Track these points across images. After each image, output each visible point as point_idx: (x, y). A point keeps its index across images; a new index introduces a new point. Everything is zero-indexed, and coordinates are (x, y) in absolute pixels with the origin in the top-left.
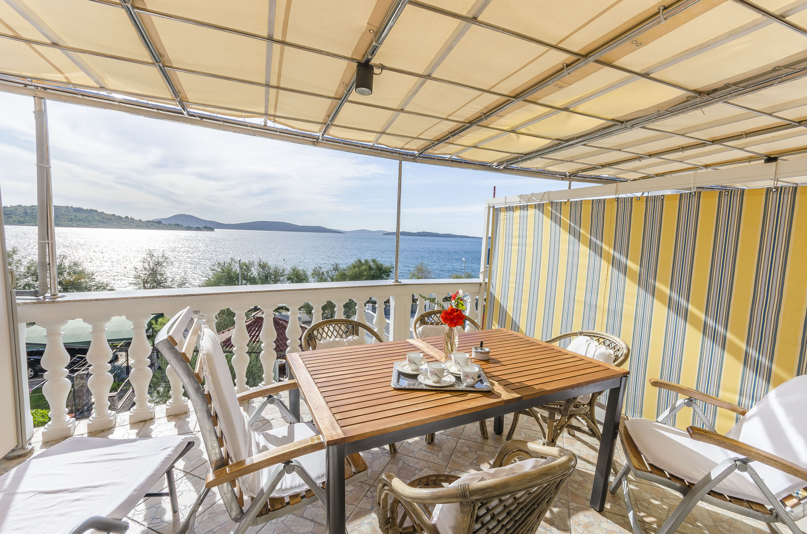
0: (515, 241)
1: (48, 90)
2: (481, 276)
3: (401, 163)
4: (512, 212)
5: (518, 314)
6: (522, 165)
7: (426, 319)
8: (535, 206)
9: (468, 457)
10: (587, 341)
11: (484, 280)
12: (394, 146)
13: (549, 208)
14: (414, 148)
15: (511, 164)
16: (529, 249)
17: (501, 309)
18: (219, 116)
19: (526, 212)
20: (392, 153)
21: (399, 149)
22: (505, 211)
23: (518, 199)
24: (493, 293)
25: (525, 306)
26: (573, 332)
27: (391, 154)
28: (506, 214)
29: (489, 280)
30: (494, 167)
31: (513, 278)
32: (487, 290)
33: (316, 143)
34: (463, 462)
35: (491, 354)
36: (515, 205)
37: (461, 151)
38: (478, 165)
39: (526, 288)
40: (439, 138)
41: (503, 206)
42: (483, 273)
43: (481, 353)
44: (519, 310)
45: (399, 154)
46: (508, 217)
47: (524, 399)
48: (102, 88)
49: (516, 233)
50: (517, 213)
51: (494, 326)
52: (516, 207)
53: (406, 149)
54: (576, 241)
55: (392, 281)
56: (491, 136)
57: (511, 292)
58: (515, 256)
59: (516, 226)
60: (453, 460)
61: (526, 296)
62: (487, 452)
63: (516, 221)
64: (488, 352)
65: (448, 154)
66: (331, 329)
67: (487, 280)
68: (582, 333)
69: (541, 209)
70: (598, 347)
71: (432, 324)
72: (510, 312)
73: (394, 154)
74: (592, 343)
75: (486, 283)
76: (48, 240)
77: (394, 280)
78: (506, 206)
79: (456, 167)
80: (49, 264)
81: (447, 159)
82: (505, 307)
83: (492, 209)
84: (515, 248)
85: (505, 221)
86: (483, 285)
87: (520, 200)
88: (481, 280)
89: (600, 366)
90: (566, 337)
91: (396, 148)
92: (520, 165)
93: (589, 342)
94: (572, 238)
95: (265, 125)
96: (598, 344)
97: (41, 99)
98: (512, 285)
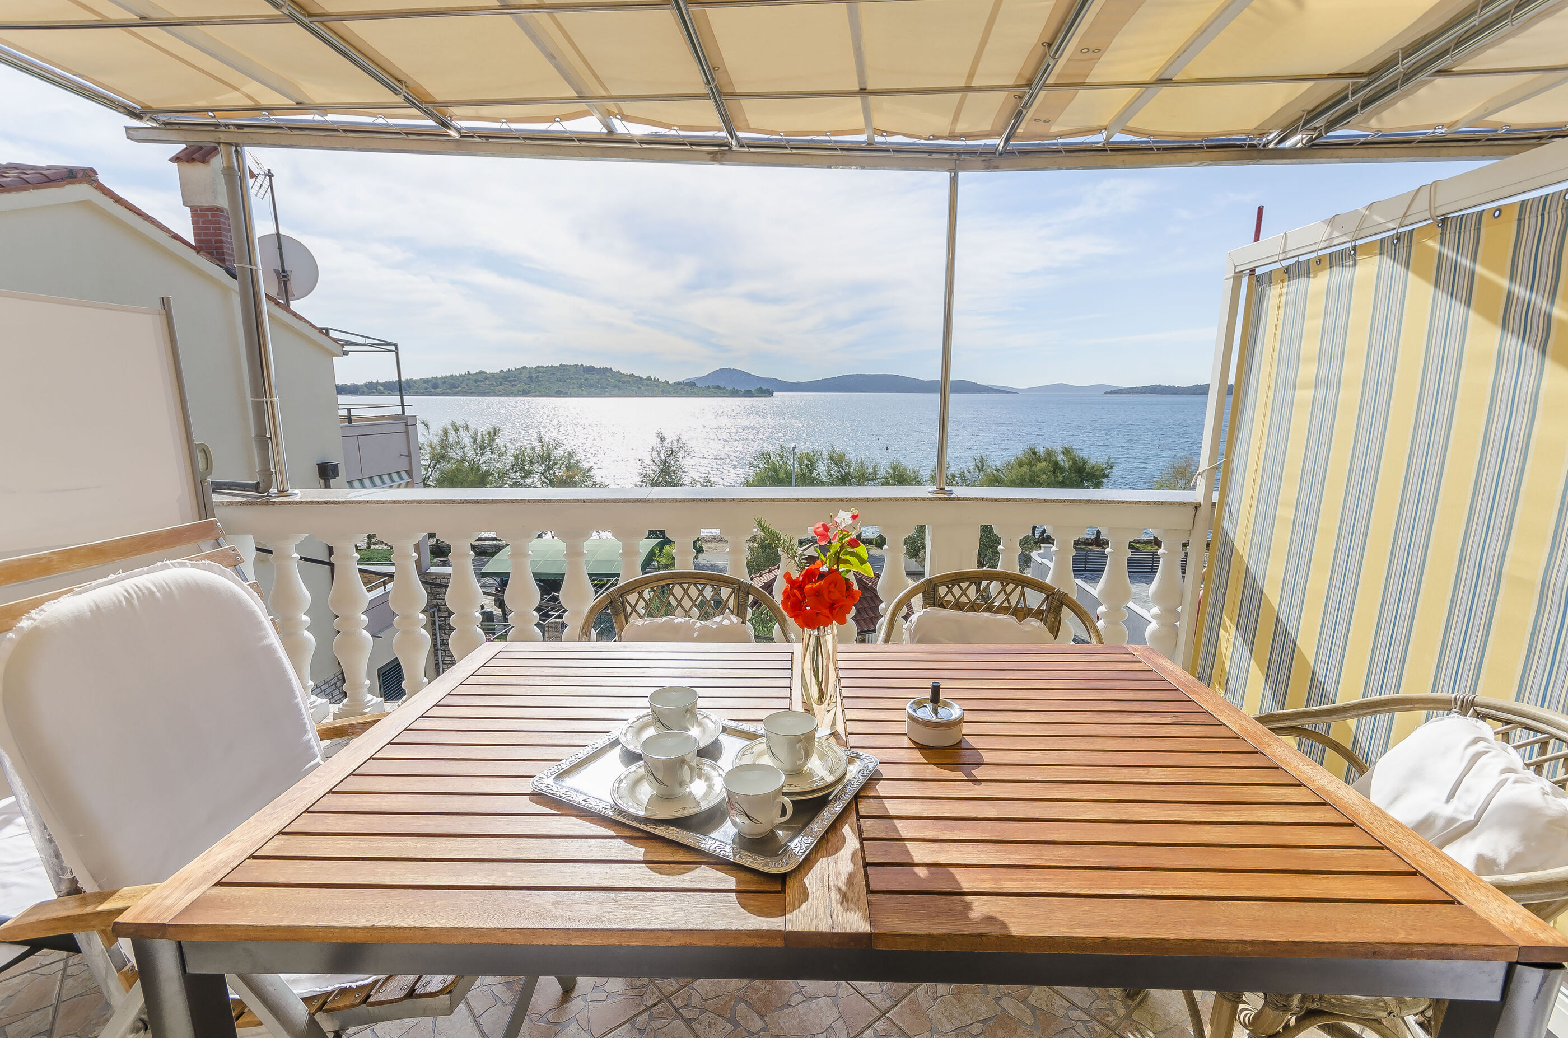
0: (1308, 371)
1: (246, 130)
2: (1201, 483)
3: (954, 182)
4: (1303, 280)
5: (1296, 605)
6: (1380, 121)
7: (942, 590)
8: (1382, 247)
9: (965, 1006)
10: (1476, 741)
11: (1208, 494)
12: (927, 132)
13: (1430, 243)
14: (986, 127)
15: (1332, 125)
16: (1350, 396)
17: (1249, 586)
19: (1348, 273)
20: (931, 153)
21: (946, 138)
22: (1282, 281)
23: (1325, 231)
24: (1230, 535)
25: (1318, 582)
27: (926, 156)
28: (1284, 290)
29: (1223, 496)
30: (1271, 146)
31: (1289, 492)
32: (1215, 524)
33: (719, 156)
36: (1314, 255)
37: (1131, 108)
38: (1208, 148)
39: (1329, 523)
40: (1027, 74)
41: (1277, 266)
42: (1205, 475)
44: (1299, 592)
45: (951, 153)
46: (1291, 298)
49: (1310, 347)
50: (1321, 281)
51: (1226, 630)
52: (1319, 261)
53: (968, 136)
54: (1531, 354)
55: (930, 490)
57: (1282, 535)
58: (1300, 420)
59: (1313, 324)
60: (914, 1002)
61: (1324, 550)
62: (1033, 1009)
63: (1316, 307)
65: (1099, 130)
66: (693, 592)
67: (1215, 497)
68: (1472, 703)
69: (1403, 252)
70: (1512, 776)
71: (958, 606)
72: (1272, 594)
73: (934, 156)
74: (1493, 753)
75: (1214, 504)
76: (266, 397)
77: (934, 488)
78: (1285, 263)
80: (271, 438)
81: (1100, 145)
82: (1259, 580)
83: (1245, 280)
84: (1305, 395)
85: (1282, 311)
86: (1203, 511)
87: (1331, 233)
88: (1198, 495)
89: (1415, 873)
90: (1380, 712)
91: (935, 138)
92: (1374, 123)
93: (1480, 746)
94: (1513, 343)
95: (611, 132)
96: (1519, 763)
97: (229, 146)
98: (1286, 513)
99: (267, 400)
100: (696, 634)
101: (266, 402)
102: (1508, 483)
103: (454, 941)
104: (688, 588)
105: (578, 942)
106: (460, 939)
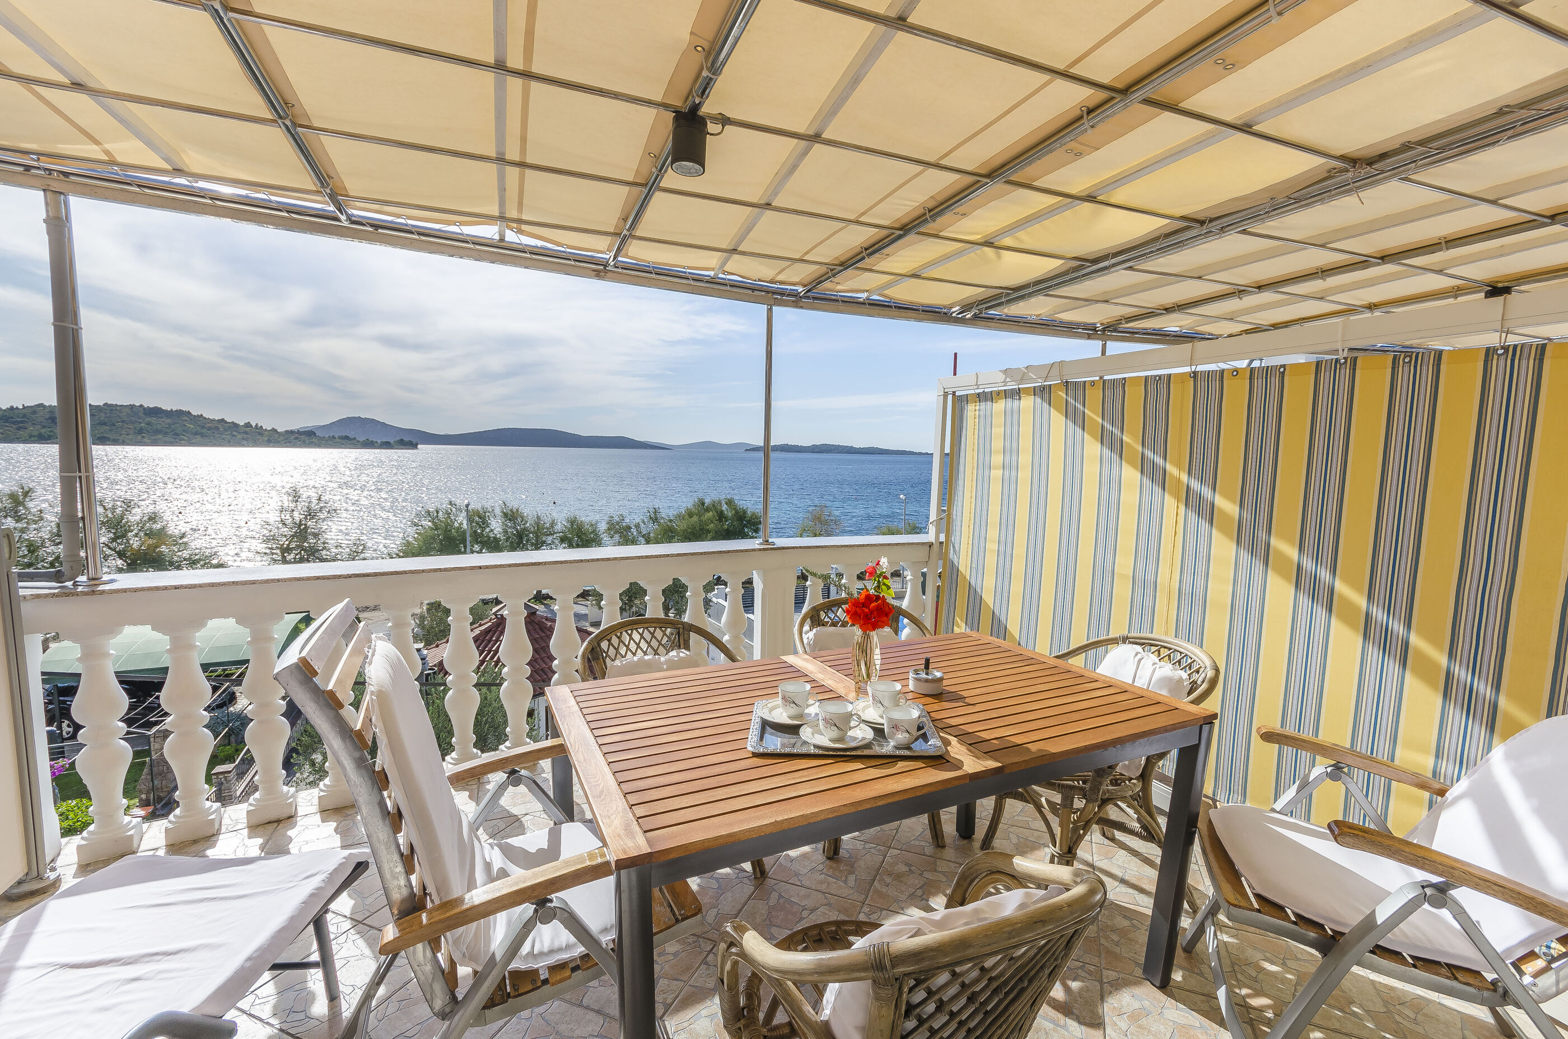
0: (997, 459)
1: (72, 178)
2: (932, 529)
3: (770, 311)
4: (989, 403)
5: (1005, 603)
6: (1009, 310)
7: (822, 615)
8: (1035, 391)
9: (906, 884)
10: (1136, 654)
11: (937, 537)
12: (756, 276)
13: (1060, 393)
14: (796, 279)
15: (987, 308)
16: (1024, 475)
17: (972, 592)
18: (410, 222)
19: (1016, 403)
20: (753, 290)
21: (767, 282)
22: (976, 402)
23: (1001, 377)
24: (956, 563)
25: (1017, 587)
26: (1111, 636)
27: (750, 292)
28: (977, 408)
29: (947, 537)
30: (954, 315)
31: (993, 533)
32: (943, 556)
33: (602, 274)
34: (895, 893)
35: (945, 683)
36: (996, 389)
37: (889, 285)
38: (923, 311)
39: (1020, 551)
40: (842, 259)
41: (972, 392)
42: (935, 523)
43: (927, 681)
44: (1005, 594)
45: (768, 292)
46: (982, 413)
47: (1007, 771)
48: (178, 171)
49: (998, 444)
50: (1000, 406)
51: (958, 626)
52: (998, 393)
53: (781, 283)
54: (1116, 458)
55: (757, 542)
56: (946, 255)
57: (991, 561)
58: (996, 488)
59: (998, 431)
60: (876, 891)
61: (1018, 567)
62: (943, 873)
63: (998, 420)
64: (941, 679)
65: (863, 291)
66: (636, 637)
67: (942, 538)
68: (1127, 638)
69: (1047, 396)
70: (1158, 666)
71: (834, 624)
72: (988, 598)
73: (756, 293)
74: (1146, 657)
75: (941, 543)
76: (80, 472)
77: (761, 541)
78: (978, 391)
79: (879, 316)
80: (83, 518)
81: (861, 300)
82: (979, 590)
83: (950, 397)
84: (997, 473)
85: (977, 420)
86: (936, 548)
87: (1005, 379)
88: (930, 536)
89: (1159, 703)
90: (1099, 647)
91: (760, 280)
92: (1006, 311)
93: (1139, 656)
94: (1107, 452)
95: (502, 240)
96: (1157, 660)
97: (58, 195)
98: (992, 546)
99: (80, 474)
100: (665, 667)
101: (80, 477)
102: (1112, 525)
103: (819, 819)
104: (632, 633)
105: (880, 803)
106: (822, 817)
